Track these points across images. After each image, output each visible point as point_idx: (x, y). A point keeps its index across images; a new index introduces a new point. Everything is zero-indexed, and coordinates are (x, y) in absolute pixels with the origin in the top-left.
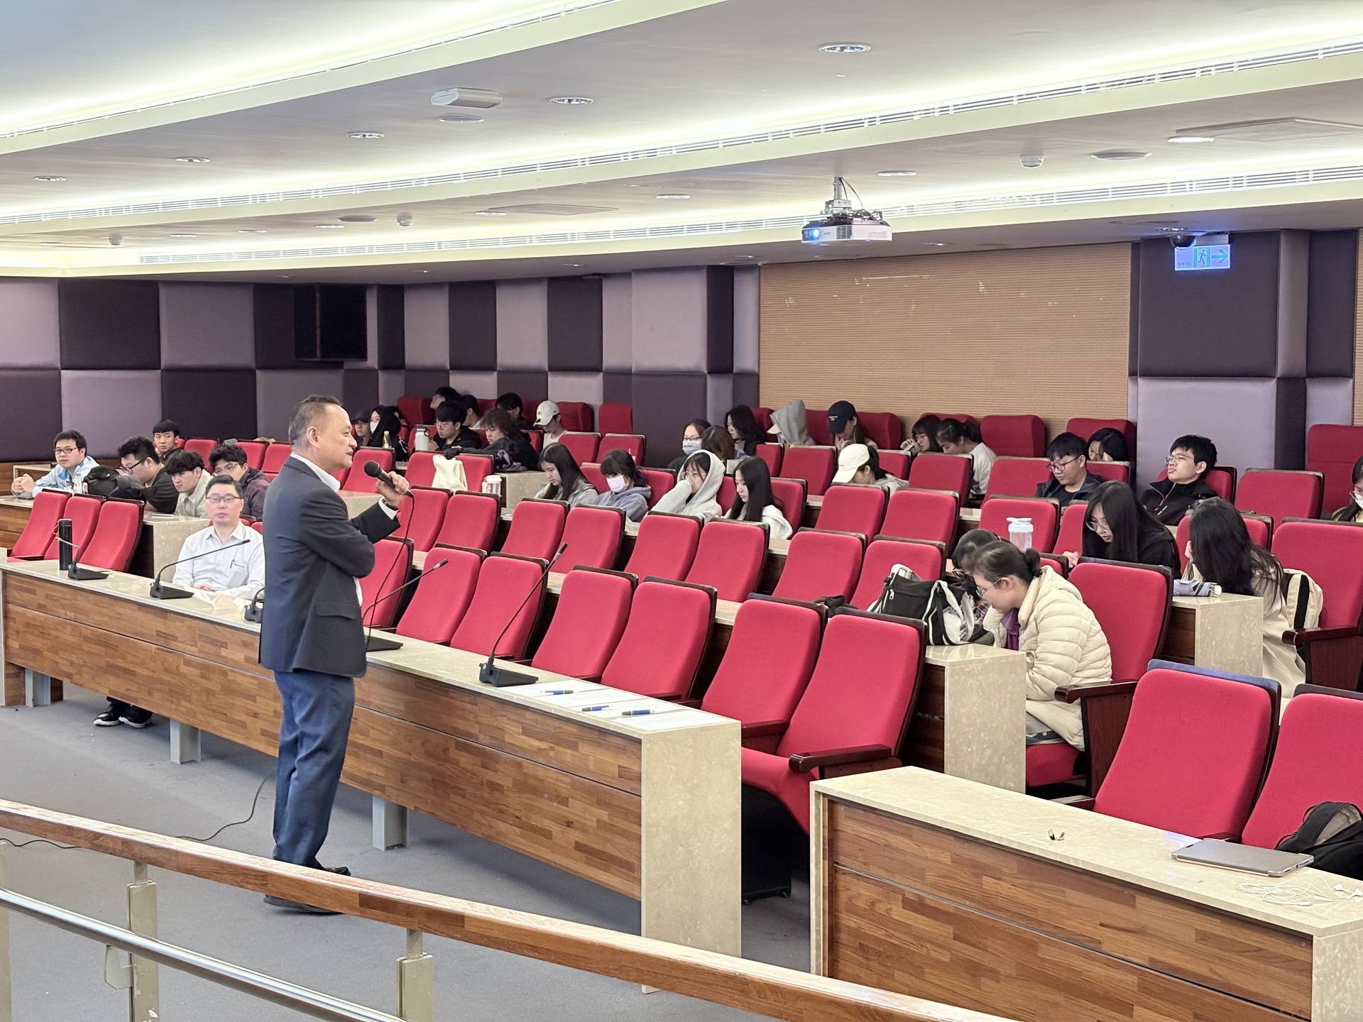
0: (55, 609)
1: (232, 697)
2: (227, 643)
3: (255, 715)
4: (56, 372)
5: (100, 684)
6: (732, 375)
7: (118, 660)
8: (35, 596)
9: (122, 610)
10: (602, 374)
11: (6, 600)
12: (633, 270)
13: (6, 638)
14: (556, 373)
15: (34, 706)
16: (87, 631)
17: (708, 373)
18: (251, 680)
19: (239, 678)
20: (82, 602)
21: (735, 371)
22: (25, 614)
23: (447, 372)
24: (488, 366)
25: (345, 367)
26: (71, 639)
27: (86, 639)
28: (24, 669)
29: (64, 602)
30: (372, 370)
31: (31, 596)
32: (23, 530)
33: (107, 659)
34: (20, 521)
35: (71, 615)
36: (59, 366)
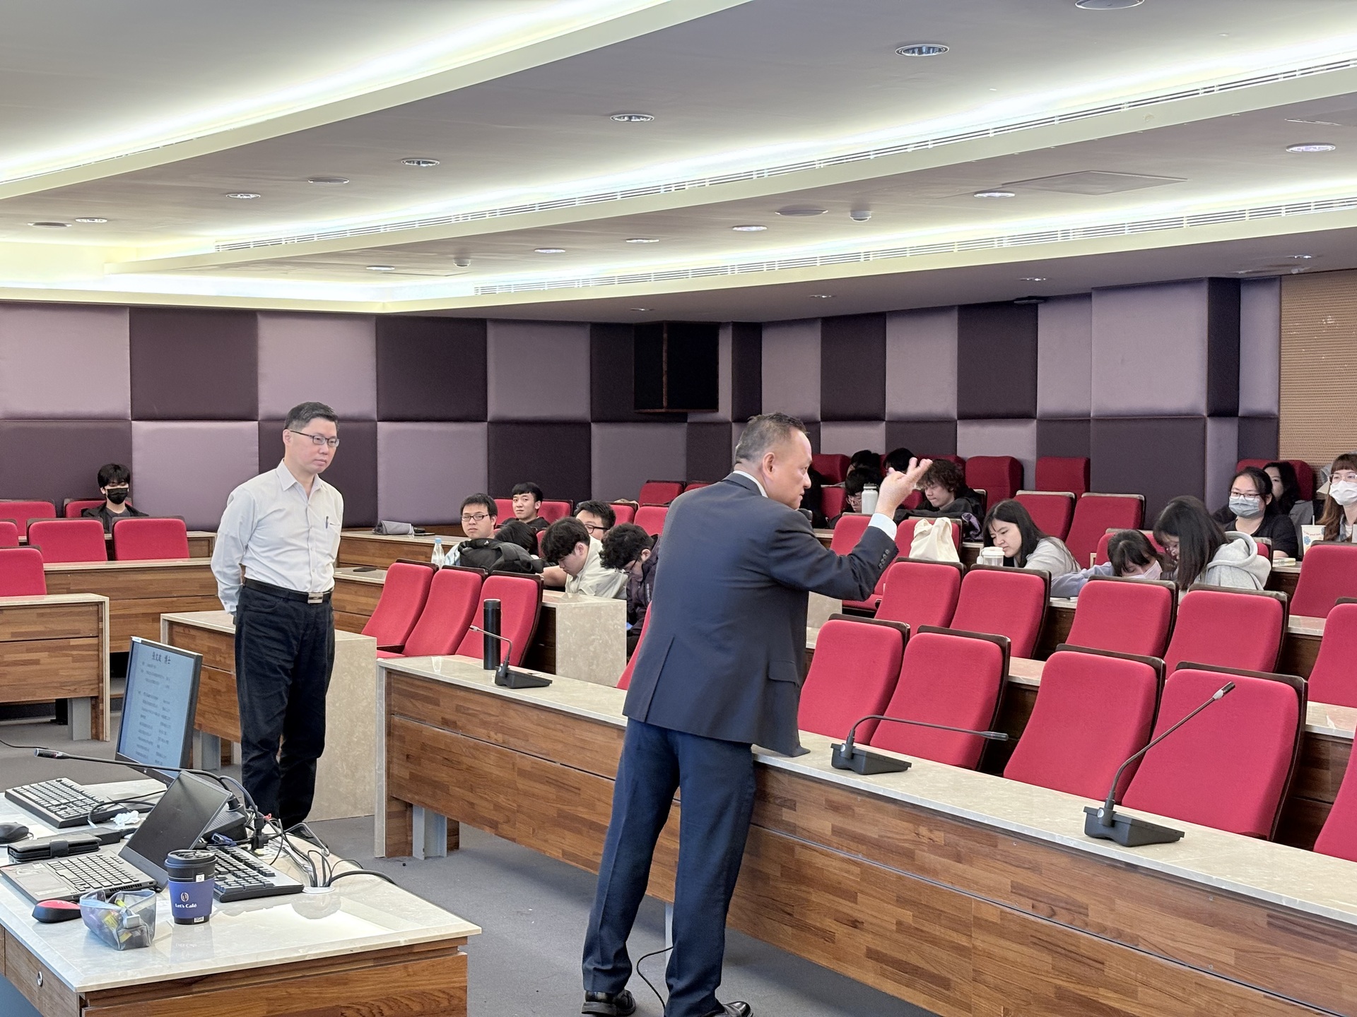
0: (469, 727)
1: (803, 888)
2: (795, 801)
3: (855, 924)
4: (373, 424)
5: (546, 841)
6: (1236, 419)
7: (580, 809)
8: (437, 708)
9: (588, 736)
10: (1035, 421)
11: (391, 711)
12: (1093, 288)
13: (389, 763)
14: (965, 421)
15: (425, 858)
16: (526, 763)
17: (1209, 416)
18: (845, 866)
19: (819, 861)
20: (515, 719)
21: (1239, 415)
22: (421, 732)
23: (817, 423)
24: (874, 417)
25: (688, 421)
26: (496, 772)
27: (522, 773)
28: (411, 805)
29: (488, 719)
30: (725, 424)
31: (431, 707)
32: (373, 611)
33: (559, 806)
34: (363, 600)
35: (500, 737)
36: (375, 417)
